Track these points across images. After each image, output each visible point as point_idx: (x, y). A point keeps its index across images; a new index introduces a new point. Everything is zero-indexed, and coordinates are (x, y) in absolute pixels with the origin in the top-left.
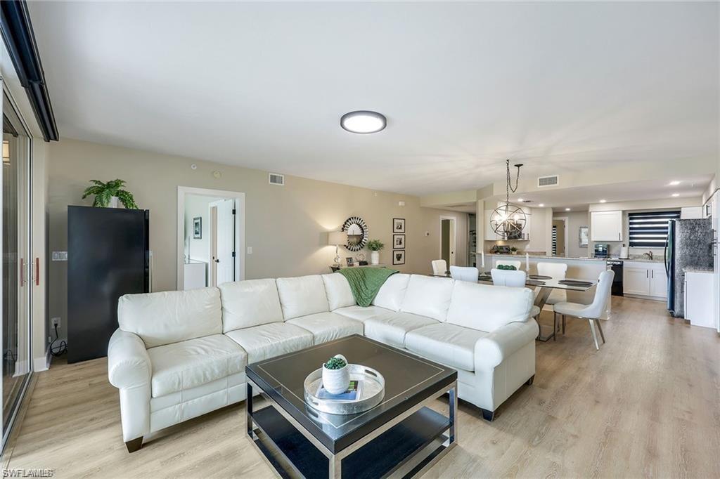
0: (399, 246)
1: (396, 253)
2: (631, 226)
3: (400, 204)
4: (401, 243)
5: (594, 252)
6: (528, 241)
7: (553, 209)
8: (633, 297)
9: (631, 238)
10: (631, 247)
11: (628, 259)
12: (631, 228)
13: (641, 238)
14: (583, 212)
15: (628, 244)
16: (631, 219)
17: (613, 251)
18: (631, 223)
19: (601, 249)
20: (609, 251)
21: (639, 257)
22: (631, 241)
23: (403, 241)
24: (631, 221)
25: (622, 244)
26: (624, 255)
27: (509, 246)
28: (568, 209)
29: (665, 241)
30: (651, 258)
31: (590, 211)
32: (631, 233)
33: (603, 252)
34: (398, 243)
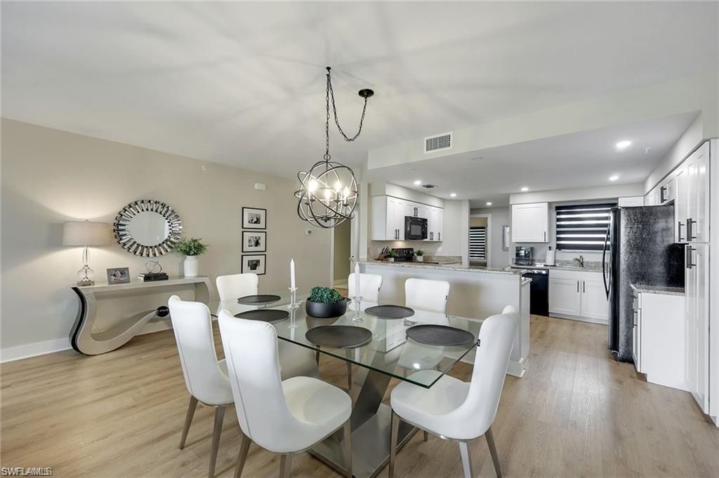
0: (254, 249)
1: (246, 259)
2: (559, 223)
3: (257, 186)
4: (257, 244)
5: (515, 257)
6: (439, 242)
7: (470, 201)
8: (560, 318)
9: (558, 239)
10: (558, 251)
11: (555, 266)
12: (558, 226)
13: (570, 239)
14: (503, 207)
15: (555, 246)
16: (558, 214)
17: (537, 256)
18: (558, 220)
19: (522, 253)
20: (533, 256)
21: (568, 262)
22: (559, 242)
23: (262, 242)
24: (558, 217)
25: (548, 245)
26: (550, 261)
27: (411, 249)
28: (489, 204)
29: (603, 243)
30: (582, 264)
31: (511, 203)
32: (558, 233)
33: (524, 256)
34: (253, 243)
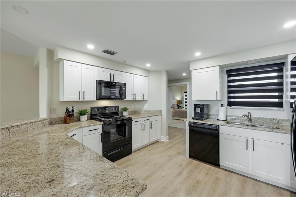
2: (229, 84)
7: (168, 73)
9: (229, 97)
10: (229, 107)
12: (229, 87)
15: (227, 104)
18: (229, 81)
21: (238, 118)
22: (230, 100)
24: (229, 78)
26: (222, 116)
27: (118, 107)
30: (250, 120)
32: (229, 92)
